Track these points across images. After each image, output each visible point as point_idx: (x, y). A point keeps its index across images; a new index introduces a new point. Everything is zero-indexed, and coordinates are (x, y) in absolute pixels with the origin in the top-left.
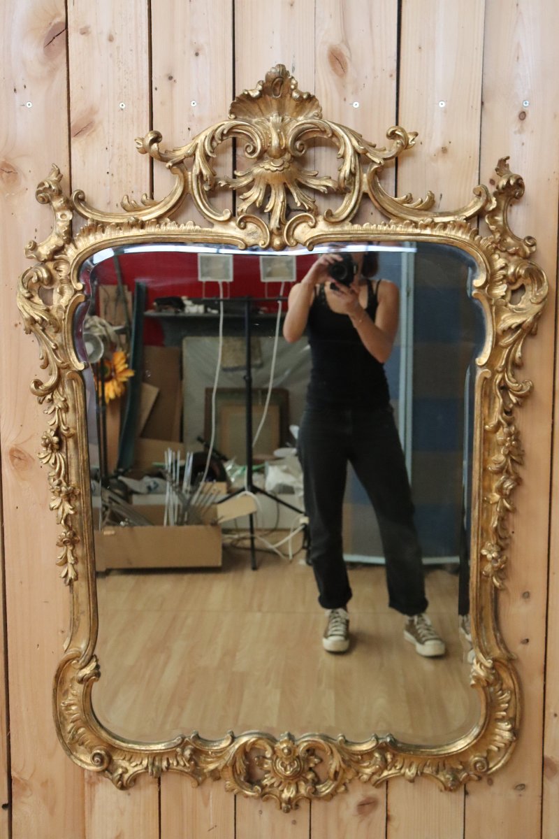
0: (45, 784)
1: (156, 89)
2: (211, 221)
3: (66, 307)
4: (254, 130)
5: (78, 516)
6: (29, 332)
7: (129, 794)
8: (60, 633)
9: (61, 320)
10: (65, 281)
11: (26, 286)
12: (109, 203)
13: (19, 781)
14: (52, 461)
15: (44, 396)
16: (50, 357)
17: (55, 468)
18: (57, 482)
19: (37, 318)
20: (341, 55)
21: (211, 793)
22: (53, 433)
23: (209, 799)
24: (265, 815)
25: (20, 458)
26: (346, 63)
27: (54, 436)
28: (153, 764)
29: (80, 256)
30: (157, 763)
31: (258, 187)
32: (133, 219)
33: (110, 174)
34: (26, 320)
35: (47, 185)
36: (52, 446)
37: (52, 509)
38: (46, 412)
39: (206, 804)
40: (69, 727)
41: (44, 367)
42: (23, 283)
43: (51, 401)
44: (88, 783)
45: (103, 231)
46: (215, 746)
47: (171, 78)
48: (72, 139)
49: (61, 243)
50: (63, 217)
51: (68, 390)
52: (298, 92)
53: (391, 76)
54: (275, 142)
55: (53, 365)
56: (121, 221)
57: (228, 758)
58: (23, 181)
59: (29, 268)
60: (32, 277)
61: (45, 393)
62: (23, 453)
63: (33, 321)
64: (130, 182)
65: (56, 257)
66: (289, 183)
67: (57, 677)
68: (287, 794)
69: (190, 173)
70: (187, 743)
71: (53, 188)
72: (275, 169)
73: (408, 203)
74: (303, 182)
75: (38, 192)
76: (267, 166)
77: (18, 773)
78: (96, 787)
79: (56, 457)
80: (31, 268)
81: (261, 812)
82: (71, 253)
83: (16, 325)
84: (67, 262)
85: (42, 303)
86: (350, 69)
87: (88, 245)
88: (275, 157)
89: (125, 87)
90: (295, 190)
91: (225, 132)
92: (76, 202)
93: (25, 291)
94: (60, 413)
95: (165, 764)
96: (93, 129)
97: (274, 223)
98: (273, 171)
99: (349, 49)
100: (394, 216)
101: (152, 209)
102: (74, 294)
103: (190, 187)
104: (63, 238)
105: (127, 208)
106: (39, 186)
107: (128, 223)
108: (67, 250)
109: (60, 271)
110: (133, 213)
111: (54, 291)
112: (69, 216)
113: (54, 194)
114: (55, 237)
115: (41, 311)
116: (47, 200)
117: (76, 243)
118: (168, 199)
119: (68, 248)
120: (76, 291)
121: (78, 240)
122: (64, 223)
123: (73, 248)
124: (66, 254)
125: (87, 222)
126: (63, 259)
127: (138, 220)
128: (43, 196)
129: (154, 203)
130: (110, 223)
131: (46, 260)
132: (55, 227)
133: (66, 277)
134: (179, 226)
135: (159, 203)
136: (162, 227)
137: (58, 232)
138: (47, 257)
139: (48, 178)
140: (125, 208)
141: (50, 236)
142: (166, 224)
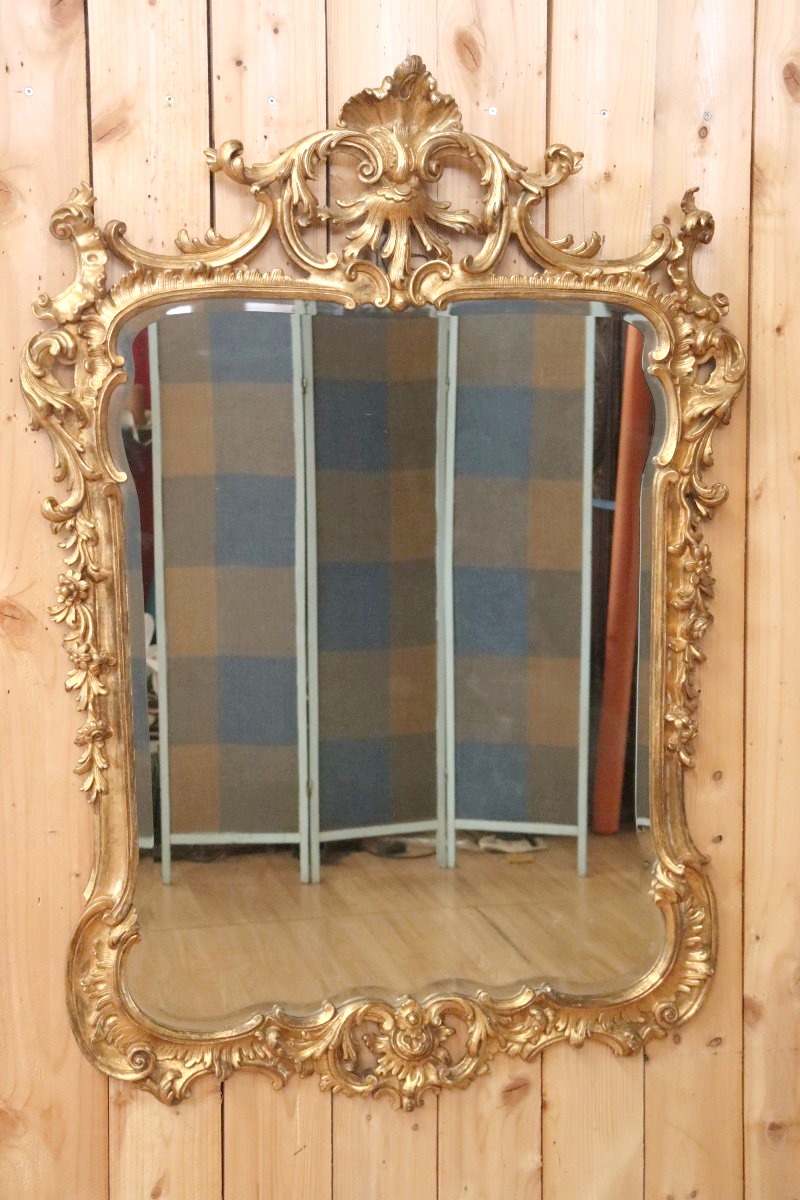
0: (46, 1114)
1: (219, 78)
2: (305, 267)
3: (99, 390)
4: (373, 143)
5: (111, 698)
6: (37, 427)
7: (178, 1113)
8: (74, 878)
9: (90, 411)
10: (98, 353)
11: (35, 358)
12: (151, 241)
13: (6, 1113)
14: (71, 617)
15: (64, 520)
16: (71, 464)
17: (78, 628)
18: (83, 648)
19: (57, 406)
20: (472, 41)
21: (299, 1097)
22: (78, 576)
23: (294, 1107)
24: (375, 1121)
25: (13, 617)
26: (479, 54)
27: (82, 579)
28: (219, 1059)
29: (121, 316)
30: (224, 1058)
31: (372, 222)
32: (199, 264)
33: (152, 198)
34: (40, 410)
35: (76, 213)
36: (78, 593)
37: (69, 690)
38: (62, 545)
39: (291, 1114)
40: (91, 1019)
41: (59, 480)
42: (31, 356)
43: (73, 528)
44: (116, 1103)
45: (153, 281)
46: (310, 1023)
47: (239, 63)
48: (94, 145)
49: (90, 296)
50: (93, 259)
51: (98, 514)
52: (438, 95)
53: (540, 73)
54: (402, 162)
55: (74, 475)
56: (180, 267)
57: (330, 1039)
58: (20, 205)
59: (37, 333)
60: (49, 346)
61: (62, 521)
62: (19, 610)
63: (51, 409)
64: (182, 210)
65: (84, 318)
66: (416, 219)
67: (74, 943)
68: (409, 1085)
69: (279, 201)
70: (269, 1023)
71: (85, 216)
72: (400, 198)
73: (567, 248)
74: (433, 218)
75: (55, 223)
76: (388, 195)
77: (4, 1101)
78: (128, 1107)
79: (76, 611)
80: (41, 333)
81: (369, 1117)
82: (108, 315)
83: (9, 418)
84: (101, 325)
85: (58, 385)
86: (485, 61)
87: (132, 301)
88: (399, 182)
89: (173, 73)
90: (423, 228)
91: (333, 145)
92: (113, 242)
93: (37, 367)
94: (85, 546)
95: (236, 1058)
96: (126, 132)
97: (396, 272)
98: (396, 202)
99: (484, 36)
100: (551, 265)
101: (223, 250)
102: (113, 371)
103: (279, 220)
104: (95, 290)
105: (186, 249)
106: (58, 212)
107: (192, 269)
108: (100, 308)
109: (88, 338)
110: (195, 256)
111: (77, 367)
112: (102, 257)
113: (84, 225)
114: (79, 288)
115: (62, 397)
116: (69, 233)
117: (114, 298)
118: (246, 236)
119: (101, 305)
120: (114, 367)
121: (116, 293)
122: (94, 269)
123: (109, 305)
124: (97, 312)
125: (132, 268)
126: (94, 321)
127: (205, 266)
128: (64, 230)
129: (225, 242)
130: (162, 270)
131: (68, 322)
132: (78, 273)
133: (99, 346)
134: (261, 276)
135: (231, 241)
136: (238, 277)
137: (85, 281)
138: (70, 317)
139: (71, 202)
140: (182, 249)
141: (70, 287)
142: (243, 273)
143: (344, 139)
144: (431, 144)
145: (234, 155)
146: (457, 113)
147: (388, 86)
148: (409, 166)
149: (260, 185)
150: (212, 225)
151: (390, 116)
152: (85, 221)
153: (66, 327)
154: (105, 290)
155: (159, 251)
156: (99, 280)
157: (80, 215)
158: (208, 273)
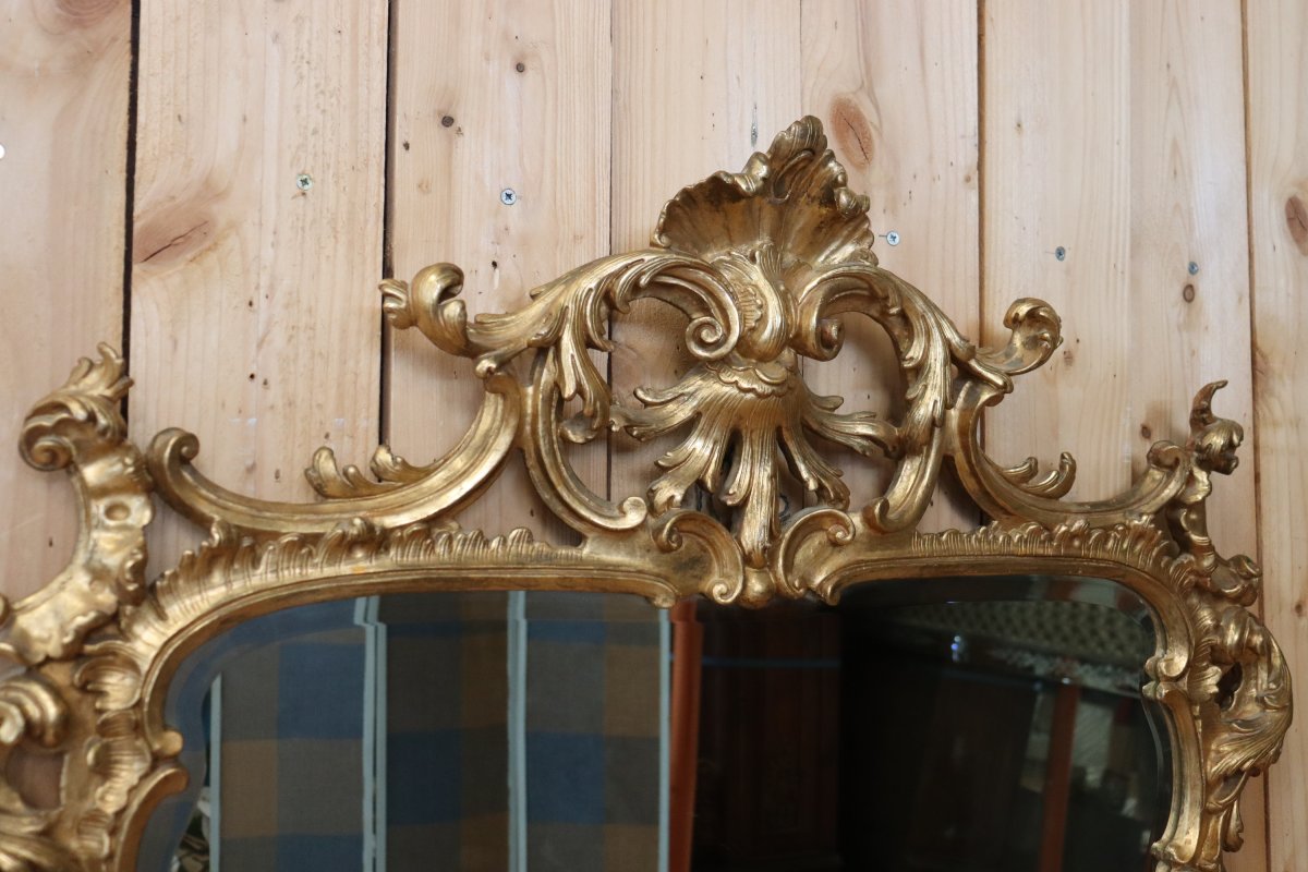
1: (407, 146)
2: (577, 525)
3: (119, 814)
4: (720, 281)
9: (96, 862)
10: (122, 727)
12: (251, 469)
20: (859, 117)
26: (870, 139)
29: (177, 643)
31: (707, 436)
32: (358, 522)
33: (259, 380)
35: (80, 414)
45: (255, 562)
47: (448, 121)
48: (136, 269)
49: (107, 598)
50: (119, 514)
53: (968, 179)
54: (775, 319)
56: (316, 529)
64: (319, 406)
65: (89, 648)
66: (788, 430)
69: (530, 390)
71: (102, 421)
72: (768, 389)
73: (1027, 482)
74: (815, 427)
76: (745, 385)
82: (148, 639)
84: (131, 665)
85: (19, 805)
86: (879, 151)
87: (205, 607)
88: (764, 358)
89: (315, 132)
90: (800, 446)
91: (644, 281)
92: (166, 476)
96: (207, 244)
98: (760, 396)
99: (877, 108)
100: (1007, 512)
101: (409, 492)
102: (153, 768)
103: (528, 428)
104: (119, 588)
105: (329, 490)
106: (40, 411)
107: (344, 535)
108: (129, 626)
109: (100, 694)
110: (348, 504)
111: (67, 758)
112: (139, 512)
113: (100, 441)
114: (82, 580)
115: (24, 840)
116: (63, 458)
117: (163, 601)
118: (459, 463)
119: (133, 619)
120: (157, 760)
121: (170, 590)
122: (119, 536)
123: (151, 617)
124: (127, 639)
125: (209, 535)
126: (114, 654)
127: (370, 528)
128: (47, 450)
129: (411, 474)
130: (276, 535)
131: (48, 660)
132: (81, 545)
133: (122, 713)
134: (487, 543)
135: (427, 472)
136: (440, 549)
137: (96, 564)
138: (53, 648)
139: (73, 388)
140: (320, 489)
141: (62, 578)
142: (450, 539)
143: (667, 271)
144: (825, 287)
145: (446, 294)
146: (868, 233)
147: (762, 171)
148: (786, 327)
149: (496, 359)
150: (382, 438)
151: (750, 233)
152: (103, 432)
153: (46, 670)
154: (142, 587)
155: (269, 492)
156: (130, 564)
157: (92, 418)
158: (375, 540)
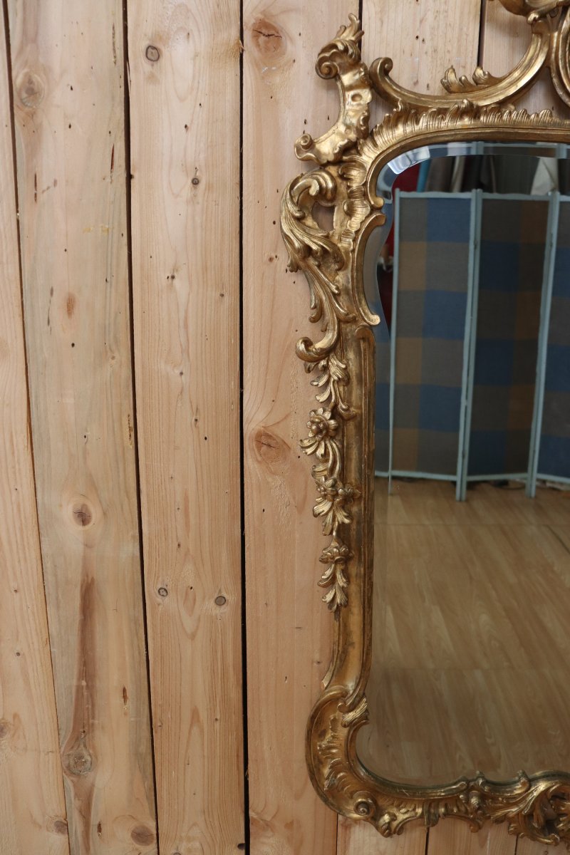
0: (289, 825)
3: (357, 232)
5: (354, 526)
6: (295, 268)
7: (390, 841)
8: (315, 664)
9: (347, 253)
10: (358, 194)
11: (295, 200)
12: (416, 83)
13: (258, 821)
14: (321, 451)
15: (318, 361)
16: (326, 305)
17: (327, 461)
18: (330, 482)
19: (314, 247)
21: (489, 834)
22: (328, 415)
23: (486, 839)
25: (269, 446)
27: (331, 419)
28: (429, 811)
29: (382, 157)
30: (432, 811)
32: (465, 101)
33: (421, 39)
34: (298, 251)
35: (341, 47)
36: (328, 432)
37: (316, 516)
38: (315, 383)
39: (483, 846)
40: (326, 771)
41: (314, 320)
42: (292, 197)
43: (326, 368)
44: (342, 825)
45: (417, 122)
46: (507, 792)
49: (353, 136)
50: (357, 98)
51: (351, 355)
55: (329, 316)
56: (446, 106)
57: (524, 808)
58: (290, 47)
59: (299, 175)
60: (310, 187)
61: (315, 361)
62: (274, 440)
63: (308, 249)
64: (449, 51)
65: (345, 158)
67: (312, 718)
69: (556, 34)
70: (473, 788)
71: (351, 51)
75: (321, 61)
77: (257, 814)
78: (352, 829)
79: (326, 445)
80: (302, 175)
82: (368, 156)
83: (271, 260)
84: (362, 166)
85: (317, 227)
87: (394, 141)
92: (378, 79)
93: (296, 209)
94: (336, 386)
95: (442, 810)
101: (491, 90)
102: (371, 214)
103: (553, 55)
104: (358, 130)
105: (452, 89)
106: (324, 51)
107: (458, 108)
108: (362, 148)
109: (348, 179)
110: (461, 95)
111: (336, 209)
112: (367, 95)
113: (350, 61)
114: (342, 128)
115: (319, 238)
116: (334, 72)
117: (376, 138)
118: (516, 74)
119: (365, 144)
120: (374, 209)
121: (379, 133)
122: (358, 108)
123: (370, 145)
124: (361, 155)
125: (397, 107)
126: (355, 161)
127: (471, 105)
128: (328, 66)
129: (493, 81)
130: (429, 108)
131: (329, 163)
132: (342, 113)
133: (358, 188)
134: (529, 116)
135: (500, 80)
136: (505, 117)
137: (348, 122)
138: (331, 158)
139: (338, 39)
140: (448, 87)
141: (334, 128)
142: (510, 113)
149: (539, 13)
150: (479, 64)
152: (351, 56)
153: (327, 169)
154: (367, 129)
155: (422, 90)
156: (362, 118)
157: (346, 50)
158: (474, 112)
